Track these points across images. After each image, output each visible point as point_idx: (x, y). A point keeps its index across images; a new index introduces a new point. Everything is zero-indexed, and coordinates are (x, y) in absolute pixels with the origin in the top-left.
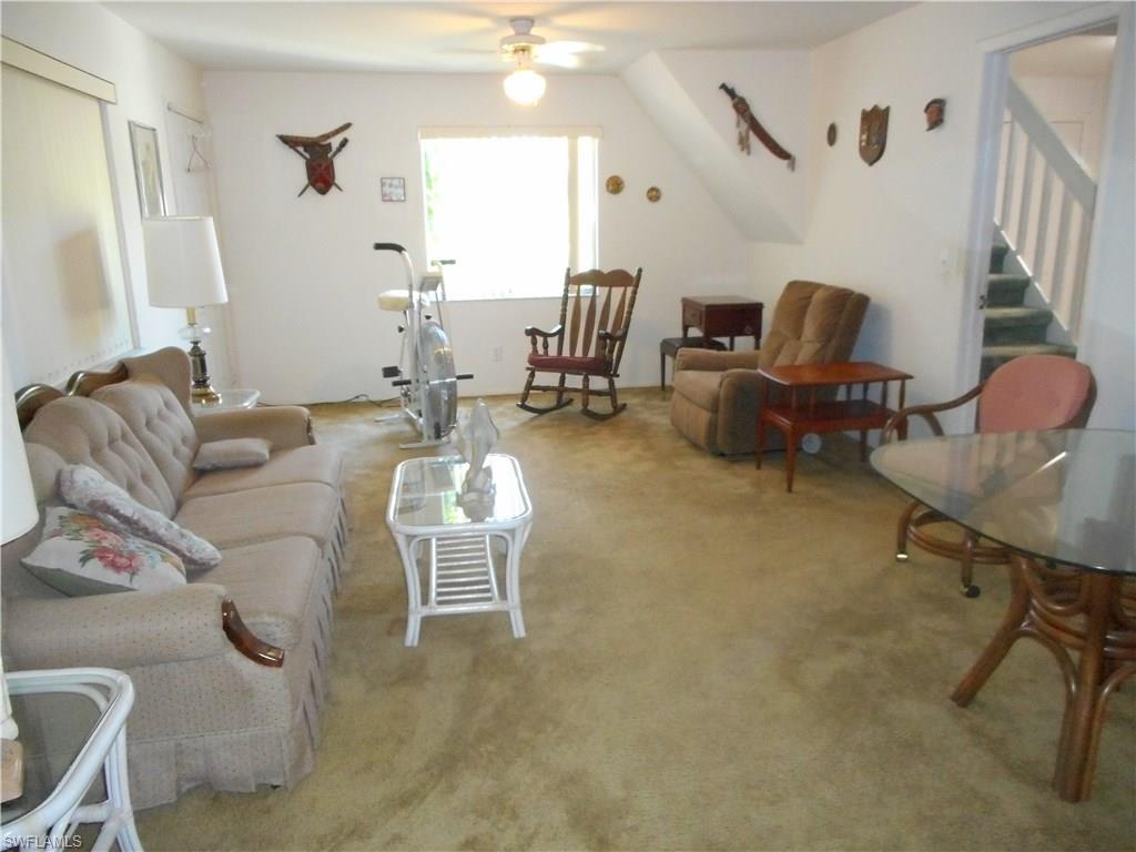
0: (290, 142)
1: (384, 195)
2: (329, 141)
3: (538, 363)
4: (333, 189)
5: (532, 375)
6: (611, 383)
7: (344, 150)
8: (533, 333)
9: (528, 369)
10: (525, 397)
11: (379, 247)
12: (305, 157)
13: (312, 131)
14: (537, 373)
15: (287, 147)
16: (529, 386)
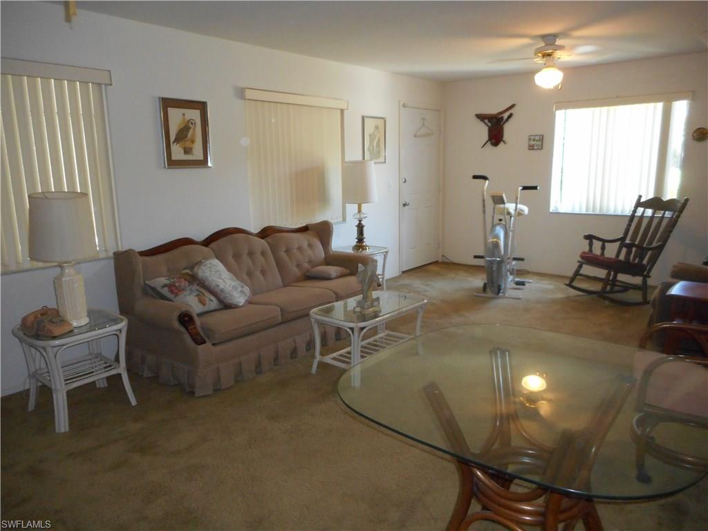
0: (481, 117)
1: (530, 146)
2: (503, 115)
3: (588, 259)
4: (502, 144)
5: (580, 267)
6: (645, 282)
7: (510, 120)
8: (590, 238)
9: (579, 262)
10: (573, 279)
11: (475, 177)
12: (488, 125)
13: (493, 110)
14: (584, 266)
15: (479, 120)
16: (577, 273)
